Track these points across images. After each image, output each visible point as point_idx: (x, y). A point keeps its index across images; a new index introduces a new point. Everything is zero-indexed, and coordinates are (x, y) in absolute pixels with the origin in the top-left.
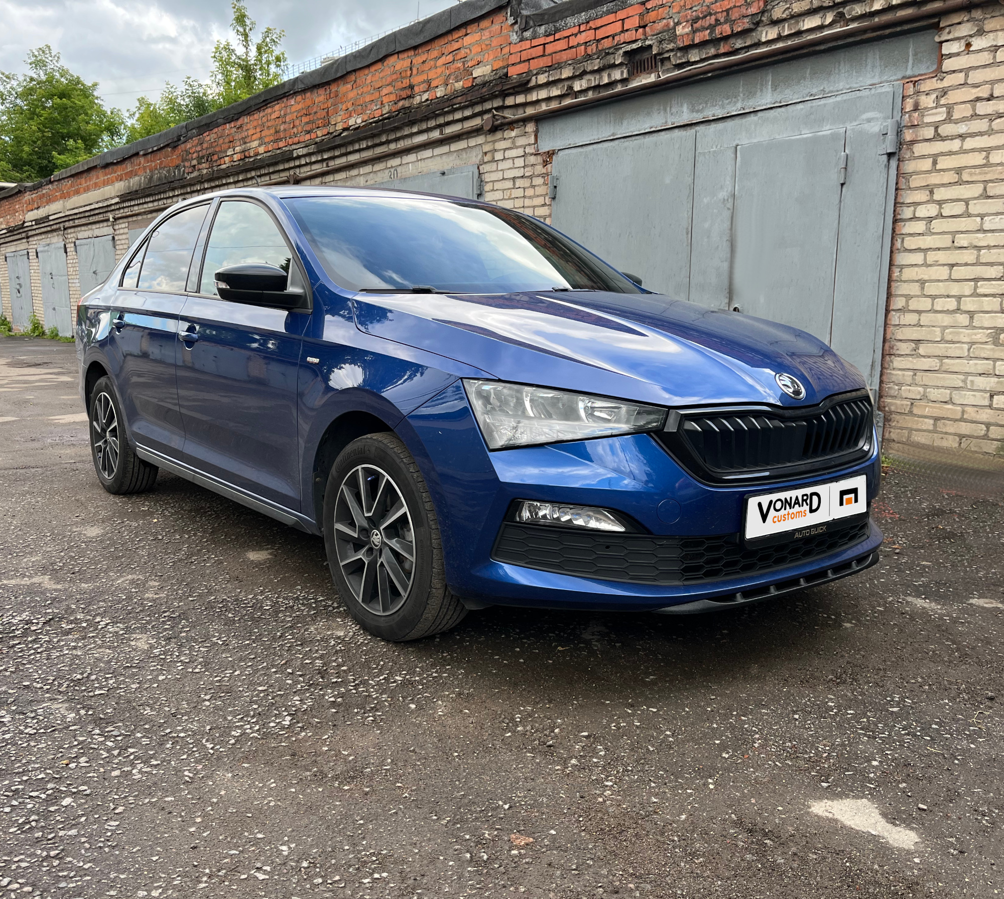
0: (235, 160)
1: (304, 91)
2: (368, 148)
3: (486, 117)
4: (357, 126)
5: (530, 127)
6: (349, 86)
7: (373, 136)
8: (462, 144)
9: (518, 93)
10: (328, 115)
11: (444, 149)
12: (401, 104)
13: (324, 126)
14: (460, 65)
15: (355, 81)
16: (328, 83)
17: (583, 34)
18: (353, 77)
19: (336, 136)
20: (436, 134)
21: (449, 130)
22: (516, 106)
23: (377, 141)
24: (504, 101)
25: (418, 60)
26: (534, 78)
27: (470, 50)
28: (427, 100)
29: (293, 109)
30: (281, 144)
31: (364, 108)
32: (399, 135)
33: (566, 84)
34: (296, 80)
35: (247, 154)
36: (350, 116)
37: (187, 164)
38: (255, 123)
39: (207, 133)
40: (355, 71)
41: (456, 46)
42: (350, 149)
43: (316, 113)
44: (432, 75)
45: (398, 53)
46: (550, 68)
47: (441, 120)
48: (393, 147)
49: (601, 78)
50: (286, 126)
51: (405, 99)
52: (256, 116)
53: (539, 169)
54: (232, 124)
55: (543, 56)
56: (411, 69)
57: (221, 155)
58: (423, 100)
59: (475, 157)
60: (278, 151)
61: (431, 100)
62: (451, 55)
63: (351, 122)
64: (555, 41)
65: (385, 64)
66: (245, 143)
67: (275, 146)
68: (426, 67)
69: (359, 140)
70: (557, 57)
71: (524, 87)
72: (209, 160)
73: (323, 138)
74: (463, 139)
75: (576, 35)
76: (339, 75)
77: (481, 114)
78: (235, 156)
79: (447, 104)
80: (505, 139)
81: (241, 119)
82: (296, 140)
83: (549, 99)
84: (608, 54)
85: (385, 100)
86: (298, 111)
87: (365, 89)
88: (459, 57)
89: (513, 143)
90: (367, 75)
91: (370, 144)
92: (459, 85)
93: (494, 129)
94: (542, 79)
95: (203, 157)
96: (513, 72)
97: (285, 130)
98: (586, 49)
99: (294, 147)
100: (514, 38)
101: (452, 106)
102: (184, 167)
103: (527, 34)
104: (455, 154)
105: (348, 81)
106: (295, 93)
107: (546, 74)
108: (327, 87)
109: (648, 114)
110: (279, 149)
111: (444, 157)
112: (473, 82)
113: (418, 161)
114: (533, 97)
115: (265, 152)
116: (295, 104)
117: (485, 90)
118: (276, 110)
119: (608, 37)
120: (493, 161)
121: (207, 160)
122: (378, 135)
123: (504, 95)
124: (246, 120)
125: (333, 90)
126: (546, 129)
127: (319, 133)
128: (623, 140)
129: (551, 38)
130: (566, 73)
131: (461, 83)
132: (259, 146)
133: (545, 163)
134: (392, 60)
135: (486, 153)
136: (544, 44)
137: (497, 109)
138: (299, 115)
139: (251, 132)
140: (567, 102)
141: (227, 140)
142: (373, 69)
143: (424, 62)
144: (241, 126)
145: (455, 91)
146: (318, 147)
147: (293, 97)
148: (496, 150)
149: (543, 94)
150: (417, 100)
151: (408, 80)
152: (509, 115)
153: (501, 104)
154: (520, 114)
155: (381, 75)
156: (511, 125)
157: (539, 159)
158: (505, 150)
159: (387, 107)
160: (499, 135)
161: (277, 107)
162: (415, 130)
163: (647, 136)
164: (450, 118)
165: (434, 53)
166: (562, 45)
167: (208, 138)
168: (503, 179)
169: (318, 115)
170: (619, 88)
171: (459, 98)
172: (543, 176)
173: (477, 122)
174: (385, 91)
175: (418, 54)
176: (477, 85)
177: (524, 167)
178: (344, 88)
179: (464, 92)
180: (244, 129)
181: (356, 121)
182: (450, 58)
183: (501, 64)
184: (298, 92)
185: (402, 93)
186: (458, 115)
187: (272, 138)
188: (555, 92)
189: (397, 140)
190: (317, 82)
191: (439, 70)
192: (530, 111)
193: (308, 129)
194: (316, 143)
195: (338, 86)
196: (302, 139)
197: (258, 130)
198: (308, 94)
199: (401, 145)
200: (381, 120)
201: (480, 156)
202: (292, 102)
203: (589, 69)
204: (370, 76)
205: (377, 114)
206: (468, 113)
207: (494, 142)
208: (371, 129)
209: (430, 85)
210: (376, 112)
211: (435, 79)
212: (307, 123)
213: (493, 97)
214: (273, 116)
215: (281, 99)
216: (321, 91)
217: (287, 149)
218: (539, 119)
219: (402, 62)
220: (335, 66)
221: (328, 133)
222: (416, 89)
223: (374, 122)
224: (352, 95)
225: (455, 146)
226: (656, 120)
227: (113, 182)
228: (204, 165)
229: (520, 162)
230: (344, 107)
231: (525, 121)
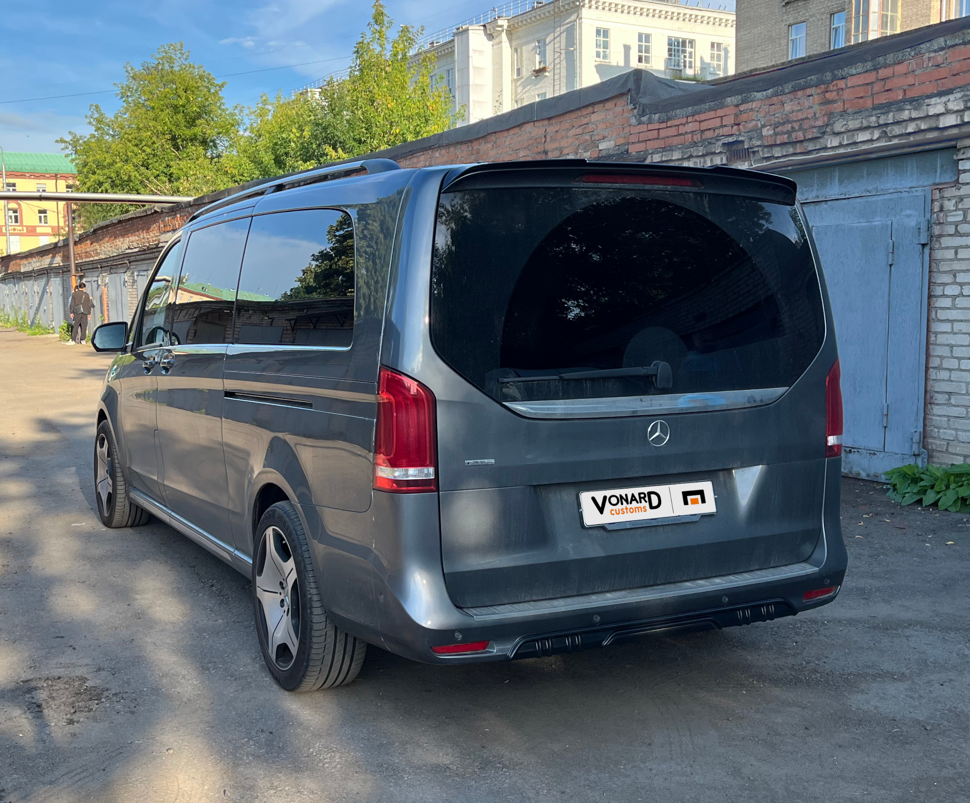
1: (448, 145)
6: (490, 145)
14: (588, 137)
15: (495, 141)
16: (471, 141)
17: (690, 125)
18: (493, 137)
25: (552, 129)
26: (650, 156)
27: (597, 126)
29: (438, 161)
40: (495, 133)
41: (585, 121)
44: (564, 143)
45: (534, 121)
46: (664, 149)
49: (705, 162)
55: (658, 139)
56: (545, 137)
62: (580, 128)
64: (667, 127)
65: (523, 129)
68: (559, 136)
70: (669, 141)
75: (684, 125)
76: (481, 135)
84: (710, 143)
87: (504, 150)
88: (587, 131)
90: (506, 137)
92: (587, 155)
94: (657, 158)
96: (633, 149)
98: (692, 137)
100: (633, 121)
103: (644, 119)
105: (489, 140)
106: (439, 147)
107: (660, 155)
108: (469, 144)
112: (599, 153)
118: (423, 159)
119: (710, 129)
125: (475, 148)
129: (663, 125)
130: (676, 155)
131: (589, 153)
134: (528, 127)
136: (659, 129)
142: (512, 132)
143: (557, 132)
145: (584, 159)
147: (437, 150)
151: (543, 146)
155: (519, 139)
165: (566, 125)
166: (672, 131)
174: (522, 153)
175: (552, 124)
176: (602, 156)
178: (485, 147)
182: (579, 131)
183: (622, 141)
184: (443, 146)
185: (537, 156)
190: (460, 139)
195: (480, 145)
198: (452, 149)
202: (437, 154)
203: (695, 154)
204: (509, 138)
209: (562, 152)
215: (426, 150)
216: (464, 147)
219: (537, 129)
222: (550, 155)
224: (492, 153)
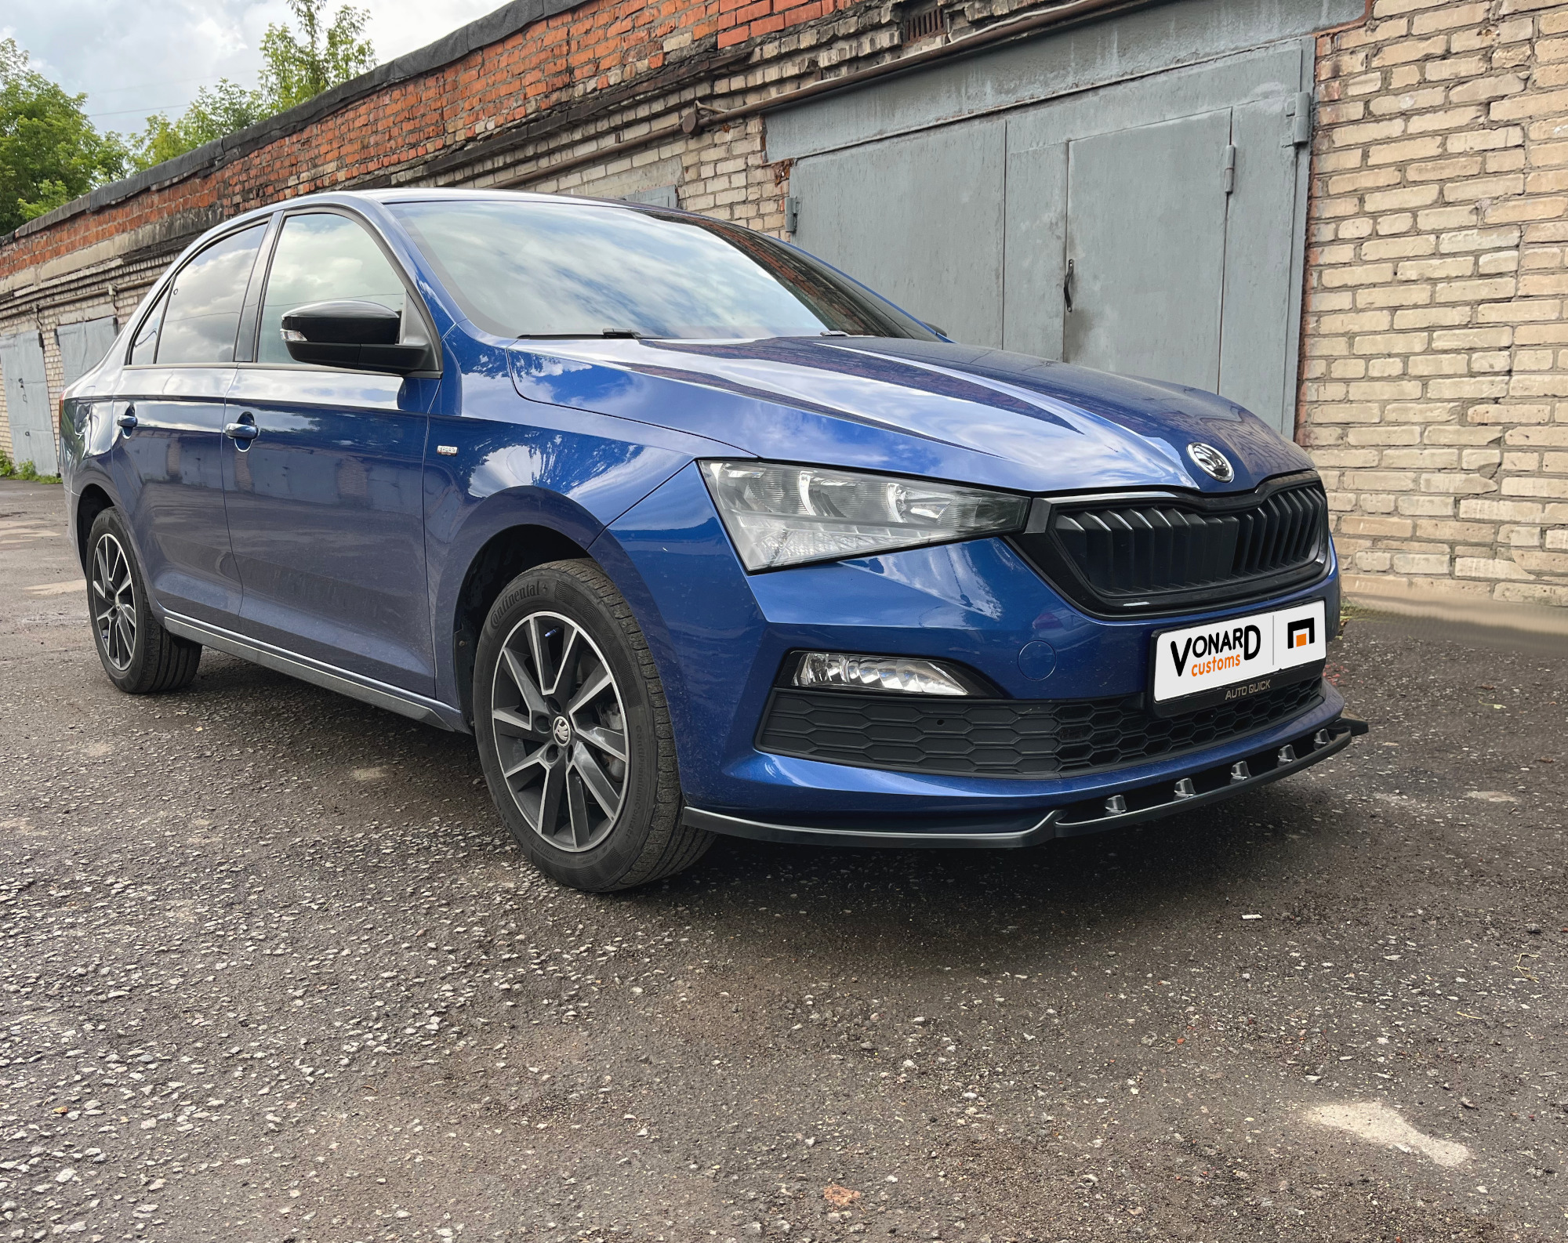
0: (301, 192)
1: (404, 82)
2: (506, 167)
3: (685, 112)
4: (488, 133)
5: (754, 126)
6: (474, 72)
7: (515, 148)
8: (651, 156)
9: (735, 74)
10: (443, 119)
11: (623, 164)
12: (554, 97)
13: (438, 135)
14: (643, 34)
15: (483, 64)
16: (441, 69)
18: (478, 58)
19: (456, 150)
20: (610, 142)
21: (630, 135)
22: (731, 94)
23: (520, 155)
24: (712, 87)
25: (578, 29)
26: (757, 50)
27: (659, 11)
28: (595, 90)
29: (388, 111)
30: (372, 166)
31: (498, 105)
32: (553, 144)
33: (807, 56)
34: (391, 66)
35: (319, 183)
36: (477, 119)
37: (226, 202)
38: (330, 135)
39: (256, 153)
40: (481, 48)
41: (636, 4)
42: (478, 169)
43: (423, 115)
44: (601, 51)
45: (548, 18)
46: (782, 33)
47: (617, 120)
48: (544, 163)
49: (860, 45)
50: (378, 137)
51: (560, 89)
52: (331, 124)
53: (770, 189)
54: (295, 138)
55: (771, 14)
56: (568, 43)
57: (279, 186)
58: (588, 90)
59: (671, 175)
60: (368, 177)
61: (601, 90)
62: (629, 19)
63: (479, 128)
65: (528, 36)
66: (315, 166)
67: (363, 169)
68: (592, 39)
69: (493, 155)
70: (791, 17)
71: (743, 63)
72: (261, 194)
73: (437, 153)
74: (652, 148)
76: (458, 55)
77: (678, 108)
78: (301, 187)
79: (625, 95)
80: (716, 145)
81: (309, 129)
82: (394, 158)
83: (781, 82)
84: (869, 8)
85: (530, 92)
86: (396, 114)
87: (498, 77)
88: (641, 22)
89: (728, 150)
90: (501, 54)
91: (509, 160)
92: (643, 65)
93: (699, 131)
94: (770, 50)
95: (250, 190)
96: (725, 41)
97: (377, 144)
98: (835, 2)
99: (392, 169)
101: (634, 96)
102: (222, 206)
104: (640, 172)
105: (472, 64)
106: (390, 86)
107: (777, 43)
108: (439, 75)
109: (933, 99)
110: (368, 173)
111: (624, 176)
112: (664, 59)
113: (583, 184)
114: (757, 78)
115: (348, 179)
116: (391, 104)
117: (683, 70)
118: (361, 114)
120: (699, 179)
121: (258, 195)
122: (522, 146)
123: (713, 77)
124: (315, 131)
125: (449, 80)
126: (776, 127)
127: (430, 147)
128: (895, 140)
130: (807, 40)
131: (646, 61)
132: (338, 169)
133: (779, 179)
134: (538, 30)
135: (687, 169)
137: (702, 99)
138: (398, 119)
139: (323, 149)
140: (809, 84)
141: (287, 163)
142: (509, 44)
143: (587, 32)
144: (308, 141)
145: (637, 74)
146: (429, 168)
147: (387, 93)
148: (702, 163)
149: (772, 74)
150: (579, 91)
151: (564, 60)
152: (721, 107)
153: (708, 91)
154: (738, 106)
155: (523, 54)
156: (725, 123)
157: (770, 174)
158: (716, 162)
159: (533, 103)
160: (707, 139)
161: (363, 110)
162: (577, 136)
163: (932, 132)
164: (630, 116)
165: (603, 18)
167: (257, 161)
168: (715, 206)
169: (428, 119)
170: (888, 60)
171: (645, 84)
172: (776, 199)
173: (672, 120)
174: (529, 78)
175: (579, 19)
176: (670, 64)
177: (746, 187)
178: (466, 76)
179: (651, 76)
180: (313, 145)
181: (487, 125)
182: (627, 24)
183: (706, 30)
184: (395, 84)
185: (555, 80)
186: (643, 112)
187: (357, 157)
188: (791, 69)
189: (550, 153)
190: (423, 69)
191: (612, 44)
192: (753, 101)
193: (413, 141)
194: (426, 162)
195: (457, 73)
196: (403, 157)
197: (335, 145)
198: (411, 88)
199: (557, 160)
200: (525, 124)
201: (678, 173)
202: (387, 99)
203: (842, 32)
204: (506, 55)
205: (519, 114)
206: (658, 107)
207: (699, 150)
208: (511, 138)
209: (598, 67)
210: (516, 110)
211: (606, 57)
212: (411, 132)
213: (696, 81)
214: (359, 123)
215: (369, 95)
216: (431, 82)
217: (381, 173)
218: (766, 113)
219: (554, 32)
220: (451, 42)
221: (444, 147)
222: (577, 73)
223: (515, 127)
224: (478, 86)
225: (639, 160)
226: (945, 107)
227: (111, 235)
228: (252, 203)
229: (739, 180)
230: (467, 106)
231: (746, 116)
